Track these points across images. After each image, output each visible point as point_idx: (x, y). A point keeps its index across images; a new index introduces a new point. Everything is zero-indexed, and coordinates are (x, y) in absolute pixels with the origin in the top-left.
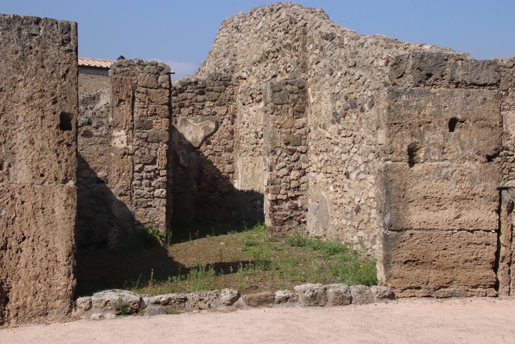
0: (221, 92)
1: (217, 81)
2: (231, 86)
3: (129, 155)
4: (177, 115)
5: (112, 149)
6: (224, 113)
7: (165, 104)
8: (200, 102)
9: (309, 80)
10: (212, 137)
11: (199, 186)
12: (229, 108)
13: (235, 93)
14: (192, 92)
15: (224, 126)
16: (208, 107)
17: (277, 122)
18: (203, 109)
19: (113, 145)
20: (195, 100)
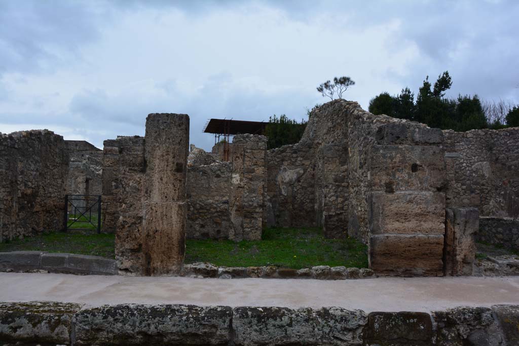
0: (306, 152)
2: (313, 148)
3: (241, 188)
4: (281, 165)
5: (232, 184)
6: (309, 164)
7: (262, 159)
8: (294, 158)
9: (349, 143)
10: (301, 178)
11: (294, 207)
12: (312, 161)
13: (315, 152)
15: (309, 172)
16: (299, 161)
17: (329, 168)
18: (296, 162)
19: (232, 182)
20: (291, 157)
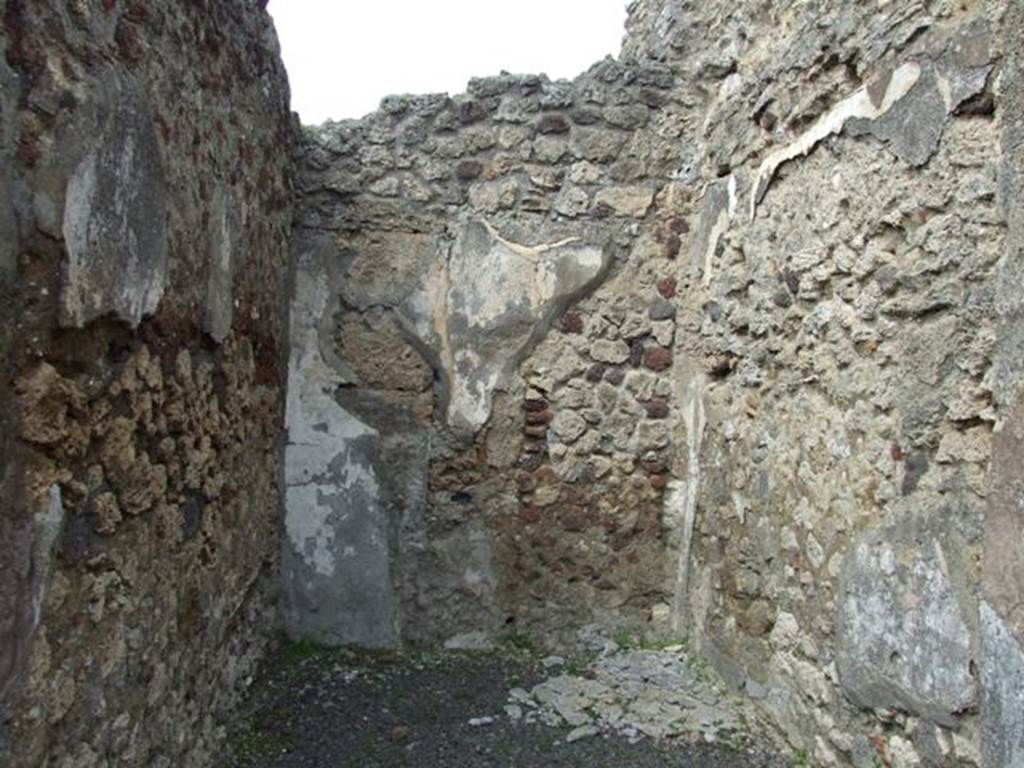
0: (630, 129)
1: (619, 85)
2: (672, 107)
4: (452, 209)
6: (642, 212)
8: (547, 162)
10: (587, 305)
11: (526, 499)
12: (661, 195)
13: (689, 135)
14: (517, 123)
15: (641, 263)
16: (577, 184)
18: (557, 189)
20: (526, 154)
